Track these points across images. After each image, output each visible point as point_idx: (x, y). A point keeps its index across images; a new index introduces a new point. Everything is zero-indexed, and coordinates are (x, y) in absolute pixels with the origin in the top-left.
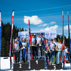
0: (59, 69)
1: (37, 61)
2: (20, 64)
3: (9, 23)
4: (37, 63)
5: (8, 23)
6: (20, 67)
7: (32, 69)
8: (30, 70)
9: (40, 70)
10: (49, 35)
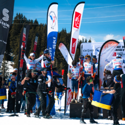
3: (65, 30)
5: (63, 30)
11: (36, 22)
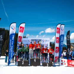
0: (51, 66)
1: (35, 60)
2: (23, 62)
4: (35, 61)
6: (23, 64)
7: (31, 65)
8: (29, 66)
9: (37, 66)
10: (45, 42)
11: (4, 29)
